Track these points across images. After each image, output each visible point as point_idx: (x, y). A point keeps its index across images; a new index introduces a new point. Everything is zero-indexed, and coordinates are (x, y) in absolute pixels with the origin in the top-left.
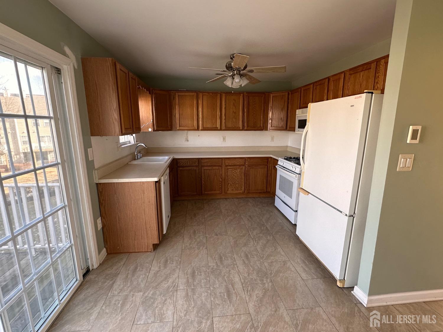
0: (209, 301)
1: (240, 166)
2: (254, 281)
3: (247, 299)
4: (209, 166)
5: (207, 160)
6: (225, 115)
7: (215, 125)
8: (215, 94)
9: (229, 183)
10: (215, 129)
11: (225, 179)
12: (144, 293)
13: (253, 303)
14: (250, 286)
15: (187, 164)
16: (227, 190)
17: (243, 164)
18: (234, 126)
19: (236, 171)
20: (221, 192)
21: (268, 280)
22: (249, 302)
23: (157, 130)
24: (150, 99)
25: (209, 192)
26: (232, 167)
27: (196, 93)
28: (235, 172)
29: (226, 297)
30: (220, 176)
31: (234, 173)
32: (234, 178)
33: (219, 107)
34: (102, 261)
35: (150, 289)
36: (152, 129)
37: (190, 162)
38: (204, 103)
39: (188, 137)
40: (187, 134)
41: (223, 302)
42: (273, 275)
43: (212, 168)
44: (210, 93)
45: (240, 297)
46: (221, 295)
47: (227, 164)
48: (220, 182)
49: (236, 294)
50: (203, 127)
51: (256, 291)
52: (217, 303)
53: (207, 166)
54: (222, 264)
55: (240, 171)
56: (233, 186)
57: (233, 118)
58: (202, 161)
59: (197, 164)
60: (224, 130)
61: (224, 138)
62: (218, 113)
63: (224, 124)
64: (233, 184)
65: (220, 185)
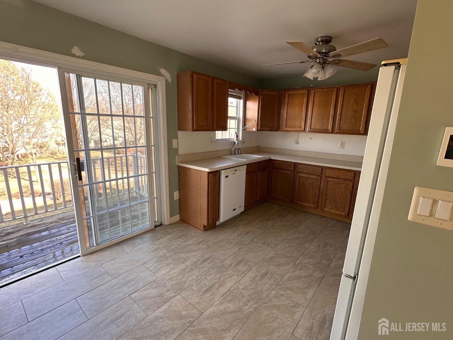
0: (191, 283)
1: (346, 180)
2: (241, 297)
3: (216, 303)
4: (306, 173)
5: (304, 166)
6: (341, 114)
7: (325, 127)
8: (331, 89)
9: (328, 199)
10: (326, 131)
11: (323, 193)
12: (167, 252)
13: (215, 310)
14: (232, 298)
15: (282, 167)
16: (325, 207)
17: (351, 179)
18: (352, 129)
19: (340, 186)
20: (316, 206)
21: (254, 306)
22: (214, 306)
23: (261, 130)
24: (258, 100)
25: (302, 203)
26: (334, 180)
27: (307, 91)
28: (338, 186)
29: (204, 290)
30: (317, 187)
31: (336, 187)
32: (336, 194)
33: (334, 105)
34: (173, 222)
35: (173, 252)
36: (256, 128)
37: (285, 166)
38: (316, 100)
39: (298, 139)
40: (298, 136)
41: (198, 291)
42: (265, 305)
43: (308, 176)
44: (325, 88)
45: (213, 298)
46: (202, 286)
47: (328, 175)
48: (316, 195)
49: (213, 294)
50: (310, 128)
51: (231, 304)
52: (193, 288)
53: (303, 173)
54: (235, 266)
55: (344, 187)
56: (333, 203)
57: (352, 118)
58: (299, 166)
59: (292, 168)
60: (337, 133)
61: (342, 143)
62: (332, 112)
63: (337, 126)
64: (334, 201)
65: (316, 199)
